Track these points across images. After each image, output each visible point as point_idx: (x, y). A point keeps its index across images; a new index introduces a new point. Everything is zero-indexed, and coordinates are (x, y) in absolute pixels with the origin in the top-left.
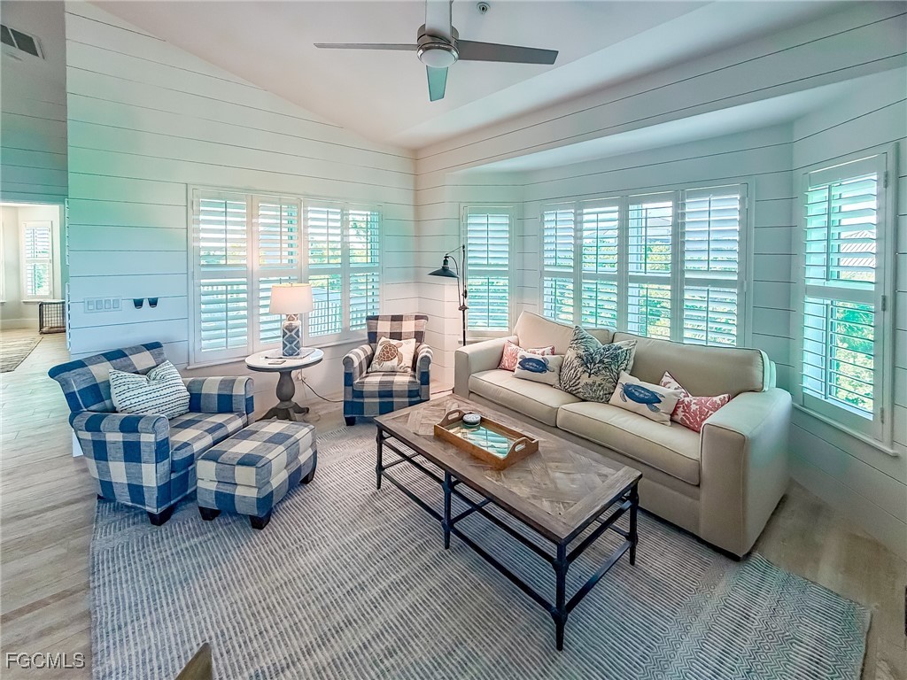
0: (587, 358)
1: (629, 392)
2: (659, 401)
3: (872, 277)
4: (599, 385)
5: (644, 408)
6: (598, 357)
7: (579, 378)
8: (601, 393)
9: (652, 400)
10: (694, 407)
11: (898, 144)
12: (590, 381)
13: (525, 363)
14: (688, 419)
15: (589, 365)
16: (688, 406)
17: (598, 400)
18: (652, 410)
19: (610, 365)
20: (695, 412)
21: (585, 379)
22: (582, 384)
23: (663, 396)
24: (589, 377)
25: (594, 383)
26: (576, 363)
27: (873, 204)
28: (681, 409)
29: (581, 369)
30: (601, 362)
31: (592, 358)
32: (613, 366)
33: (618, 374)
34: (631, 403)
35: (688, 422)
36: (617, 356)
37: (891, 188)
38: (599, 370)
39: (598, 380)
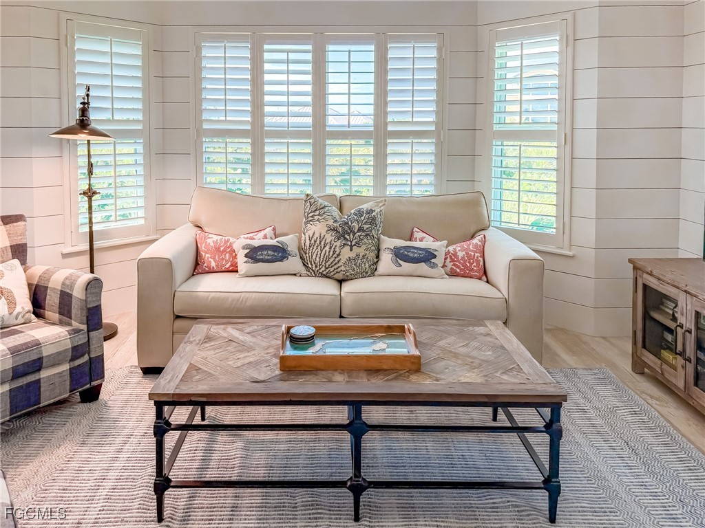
0: (343, 229)
1: (401, 255)
2: (435, 257)
3: (555, 117)
4: (364, 256)
5: (423, 268)
6: (356, 226)
7: (339, 255)
8: (367, 266)
9: (427, 257)
10: (461, 254)
11: (574, 14)
12: (352, 255)
13: (254, 254)
14: (458, 267)
15: (348, 237)
16: (455, 254)
17: (363, 275)
18: (432, 267)
19: (371, 231)
20: (463, 258)
21: (346, 253)
22: (343, 261)
23: (436, 250)
24: (351, 250)
25: (358, 255)
26: (329, 237)
27: (556, 59)
28: (449, 260)
29: (338, 243)
30: (360, 229)
31: (349, 227)
32: (373, 232)
33: (379, 240)
34: (407, 267)
35: (458, 270)
36: (374, 219)
37: (570, 48)
38: (361, 240)
39: (361, 250)
